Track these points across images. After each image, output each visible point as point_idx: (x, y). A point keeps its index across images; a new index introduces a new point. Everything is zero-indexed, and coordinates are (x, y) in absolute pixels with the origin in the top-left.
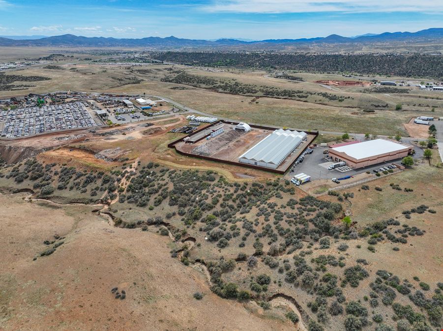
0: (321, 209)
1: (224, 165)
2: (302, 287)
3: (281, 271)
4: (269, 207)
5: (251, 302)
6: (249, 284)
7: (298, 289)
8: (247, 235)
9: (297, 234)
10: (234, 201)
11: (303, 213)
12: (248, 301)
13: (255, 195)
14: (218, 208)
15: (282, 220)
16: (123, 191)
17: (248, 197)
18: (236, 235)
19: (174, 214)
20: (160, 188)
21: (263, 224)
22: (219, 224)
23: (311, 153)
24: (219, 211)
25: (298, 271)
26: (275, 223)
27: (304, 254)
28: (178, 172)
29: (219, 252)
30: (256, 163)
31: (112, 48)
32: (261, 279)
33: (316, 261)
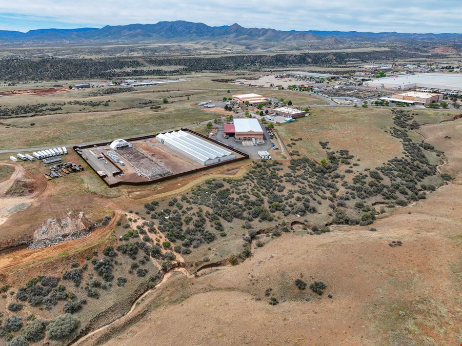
30: (219, 160)
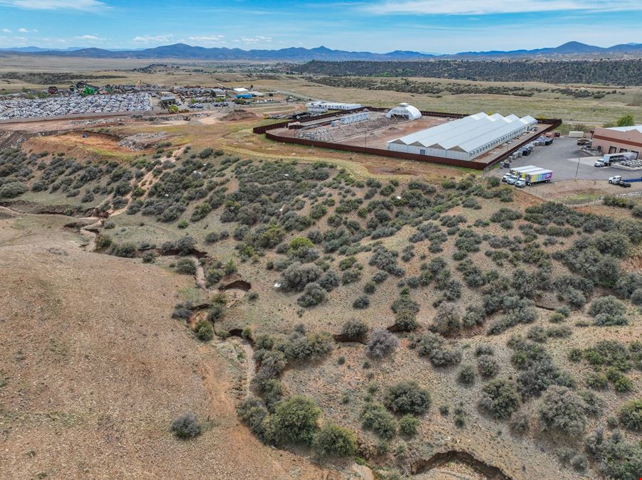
0: (586, 231)
1: (354, 156)
2: (538, 438)
3: (465, 379)
4: (443, 225)
5: (355, 467)
6: (359, 410)
7: (525, 443)
8: (379, 280)
9: (517, 287)
10: (361, 215)
11: (535, 237)
12: (344, 465)
13: (412, 207)
14: (322, 227)
15: (477, 250)
16: (142, 194)
17: (396, 210)
18: (351, 279)
19: (225, 236)
20: (211, 189)
21: (423, 257)
22: (316, 257)
23: (547, 144)
24: (322, 233)
25: (525, 383)
26: (456, 258)
27: (542, 335)
28: (256, 164)
29: (296, 316)
30: (422, 151)
31: (236, 61)
32: (397, 397)
33: (588, 358)
